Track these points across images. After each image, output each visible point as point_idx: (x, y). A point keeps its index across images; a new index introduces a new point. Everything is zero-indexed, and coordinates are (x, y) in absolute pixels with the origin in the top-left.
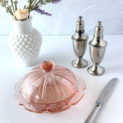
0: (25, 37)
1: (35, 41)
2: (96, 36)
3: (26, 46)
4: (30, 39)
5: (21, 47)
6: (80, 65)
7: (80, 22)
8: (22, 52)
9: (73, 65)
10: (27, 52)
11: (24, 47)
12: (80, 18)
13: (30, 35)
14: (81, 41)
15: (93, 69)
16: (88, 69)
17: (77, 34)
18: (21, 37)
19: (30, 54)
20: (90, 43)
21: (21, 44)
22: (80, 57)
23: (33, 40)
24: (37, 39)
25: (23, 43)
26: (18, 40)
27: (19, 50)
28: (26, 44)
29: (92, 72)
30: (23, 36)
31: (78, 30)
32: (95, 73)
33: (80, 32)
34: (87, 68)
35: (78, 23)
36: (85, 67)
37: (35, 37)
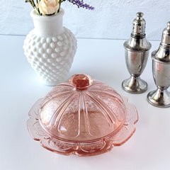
0: (51, 41)
1: (66, 48)
2: (164, 44)
3: (52, 55)
4: (59, 44)
5: (44, 56)
6: (135, 89)
7: (139, 21)
8: (45, 64)
9: (123, 88)
10: (53, 64)
11: (49, 56)
12: (140, 15)
13: (59, 38)
14: (139, 51)
15: (157, 96)
16: (149, 95)
17: (133, 39)
18: (45, 41)
19: (57, 67)
20: (154, 55)
21: (44, 51)
22: (136, 76)
23: (63, 46)
24: (69, 45)
25: (48, 51)
26: (40, 46)
27: (40, 60)
28: (53, 51)
29: (153, 101)
30: (48, 40)
31: (135, 34)
32: (160, 103)
33: (139, 37)
34: (146, 94)
35: (136, 23)
36: (143, 91)
37: (67, 42)
